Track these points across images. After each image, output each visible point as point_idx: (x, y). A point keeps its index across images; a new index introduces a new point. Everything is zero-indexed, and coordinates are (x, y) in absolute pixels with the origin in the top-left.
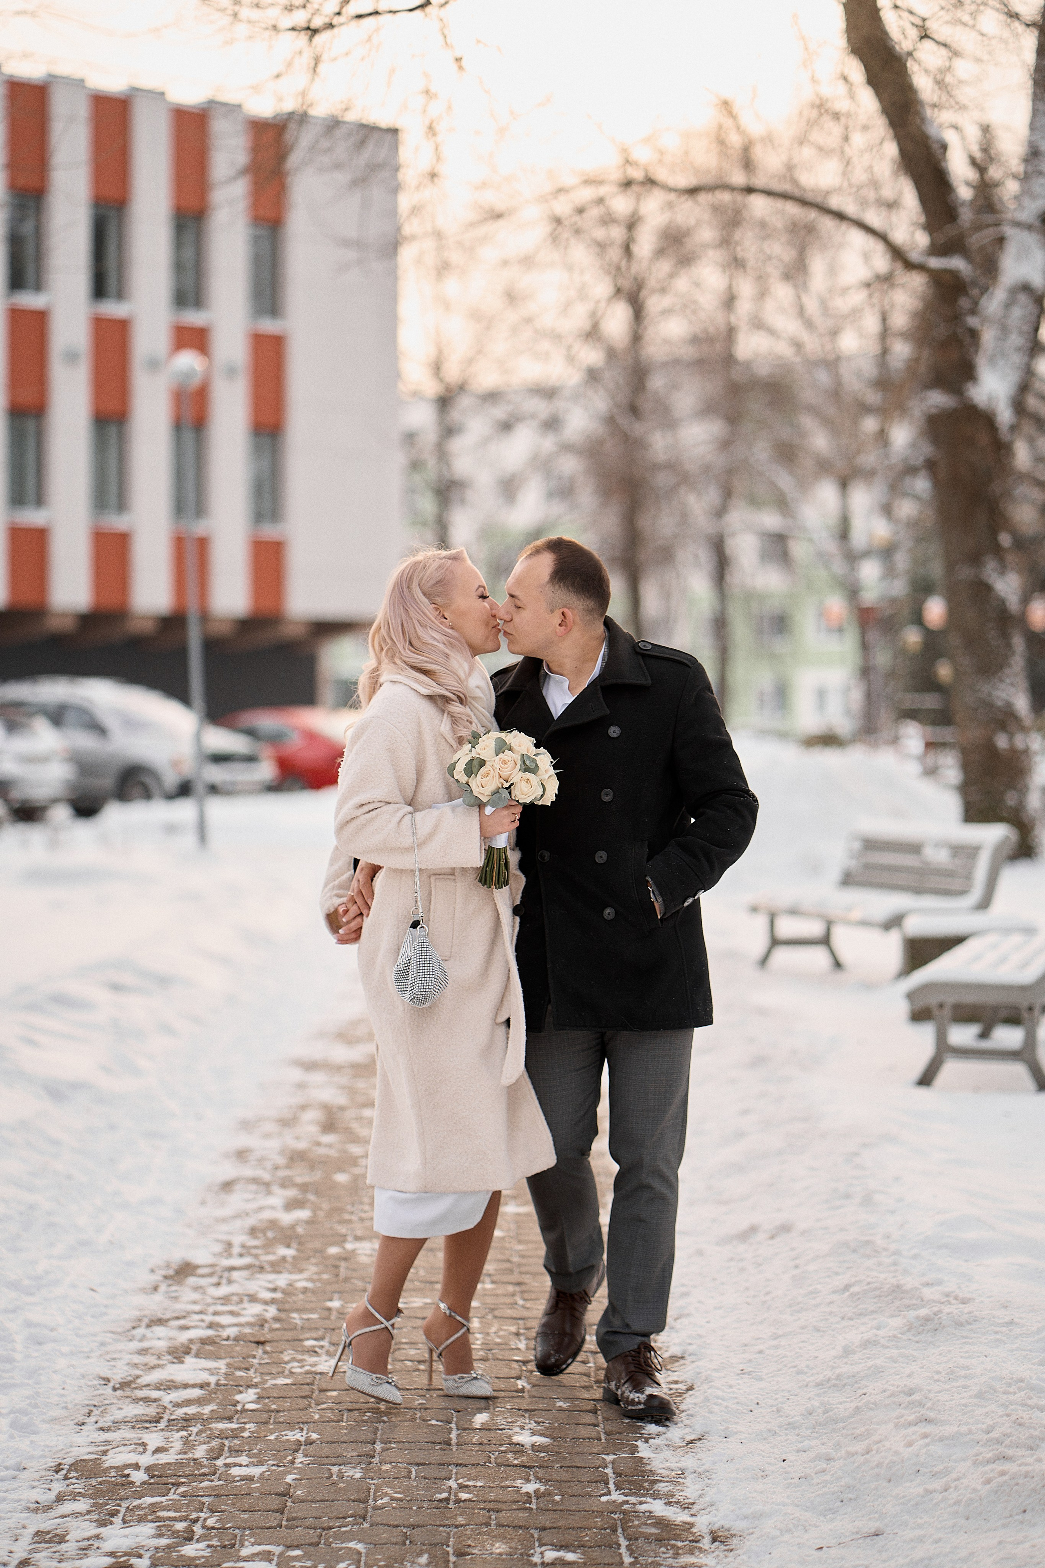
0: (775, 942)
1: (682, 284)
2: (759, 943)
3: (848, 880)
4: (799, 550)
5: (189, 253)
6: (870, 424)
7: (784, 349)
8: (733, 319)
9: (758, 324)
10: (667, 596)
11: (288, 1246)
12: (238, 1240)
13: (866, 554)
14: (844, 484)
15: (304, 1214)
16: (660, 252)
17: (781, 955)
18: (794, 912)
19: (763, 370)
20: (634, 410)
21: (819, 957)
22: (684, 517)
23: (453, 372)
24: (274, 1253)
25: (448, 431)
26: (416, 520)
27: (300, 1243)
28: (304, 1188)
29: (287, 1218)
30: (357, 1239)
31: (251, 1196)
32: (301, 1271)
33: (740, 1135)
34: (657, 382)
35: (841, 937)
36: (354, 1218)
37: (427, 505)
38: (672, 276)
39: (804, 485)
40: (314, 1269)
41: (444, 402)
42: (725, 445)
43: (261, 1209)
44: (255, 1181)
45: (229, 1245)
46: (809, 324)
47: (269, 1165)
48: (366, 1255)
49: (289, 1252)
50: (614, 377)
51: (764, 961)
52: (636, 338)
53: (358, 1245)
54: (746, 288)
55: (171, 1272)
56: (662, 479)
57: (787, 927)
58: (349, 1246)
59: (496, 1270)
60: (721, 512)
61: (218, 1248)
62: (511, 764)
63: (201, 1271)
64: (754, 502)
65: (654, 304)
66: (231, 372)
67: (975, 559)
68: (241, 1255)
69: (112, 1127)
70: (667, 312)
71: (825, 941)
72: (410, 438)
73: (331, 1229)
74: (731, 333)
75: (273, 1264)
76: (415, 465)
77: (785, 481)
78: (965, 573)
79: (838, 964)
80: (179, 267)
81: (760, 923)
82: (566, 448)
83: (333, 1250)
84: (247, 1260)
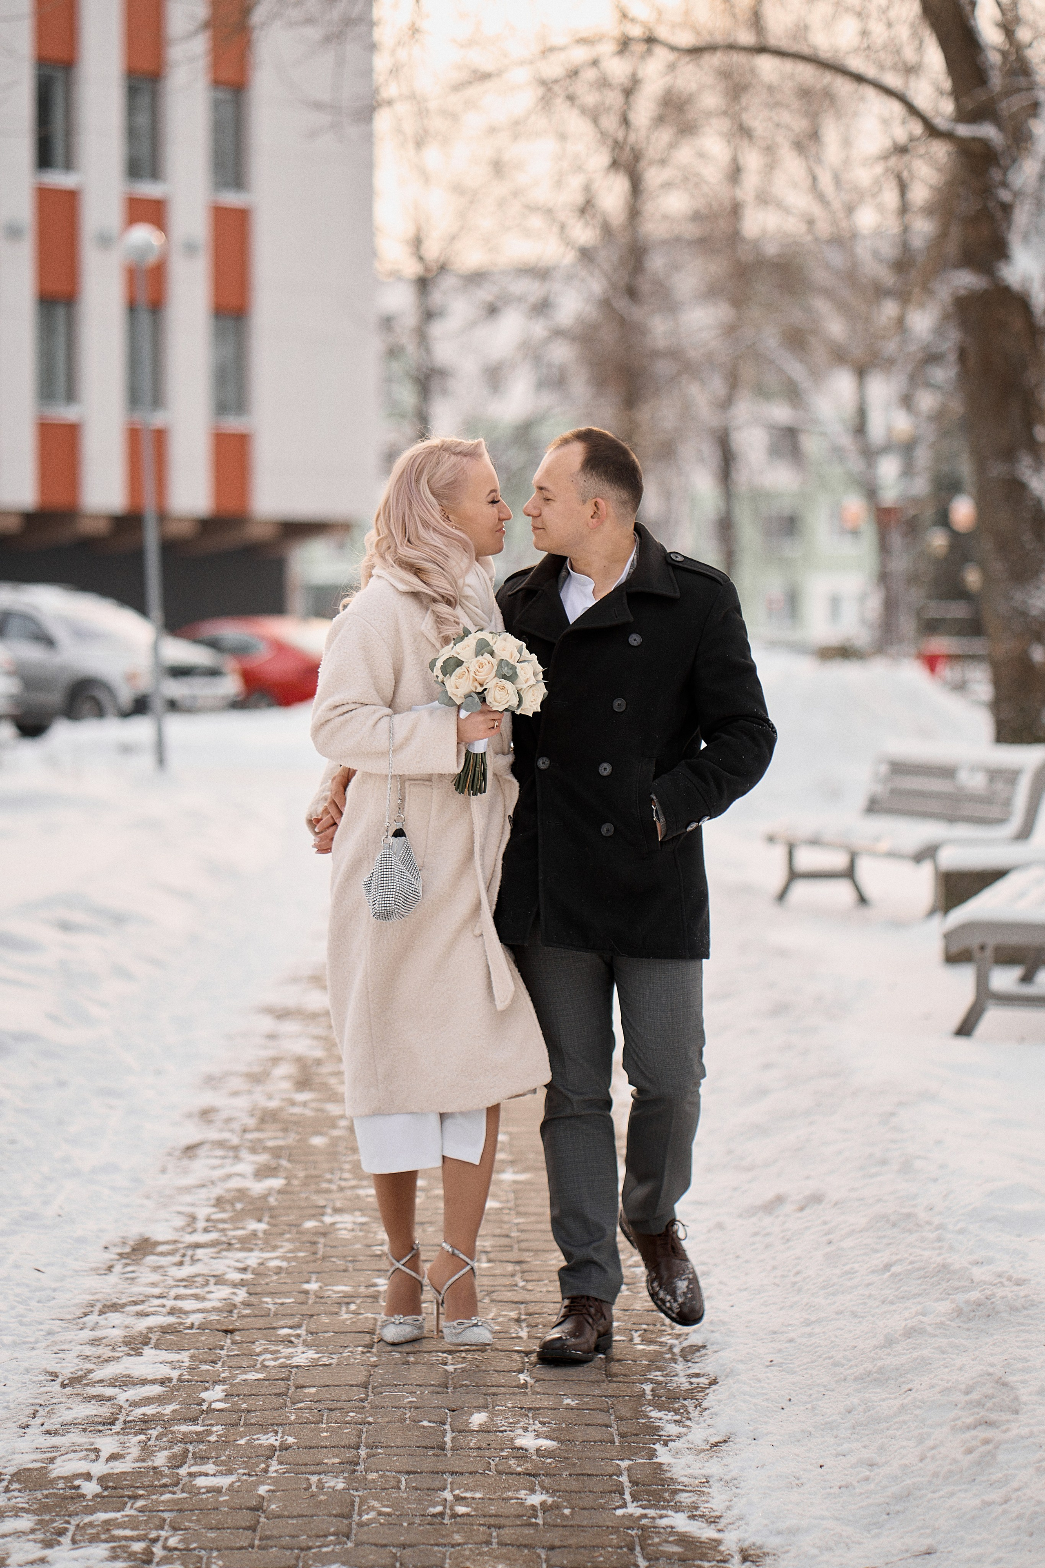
0: (794, 875)
1: (684, 154)
2: (777, 877)
3: (874, 807)
4: (811, 445)
5: (143, 120)
6: (890, 309)
7: (793, 226)
8: (740, 194)
9: (764, 199)
10: (667, 495)
11: (260, 1220)
12: (203, 1212)
13: (886, 449)
14: (861, 372)
15: (277, 1183)
16: (660, 120)
17: (801, 890)
18: (815, 842)
19: (771, 250)
20: (632, 293)
21: (842, 891)
22: (686, 410)
23: (433, 250)
24: (243, 1228)
25: (429, 315)
26: (395, 412)
27: (271, 1217)
28: (276, 1152)
29: (258, 1187)
30: (337, 1211)
31: (217, 1162)
32: (275, 1248)
33: (762, 1092)
34: (656, 263)
35: (866, 869)
36: (334, 1187)
37: (407, 396)
38: (672, 146)
39: (817, 375)
40: (288, 1246)
41: (423, 284)
42: (730, 330)
43: (229, 1176)
44: (220, 1144)
45: (193, 1218)
46: (821, 198)
47: (236, 1126)
48: (345, 1229)
49: (262, 1227)
50: (608, 257)
51: (782, 896)
52: (634, 213)
53: (337, 1218)
54: (752, 160)
55: (127, 1250)
56: (663, 368)
57: (807, 859)
58: (328, 1220)
59: (493, 1246)
60: (726, 404)
61: (180, 1222)
62: (487, 667)
63: (161, 1249)
64: (762, 392)
65: (653, 177)
66: (190, 249)
67: (1009, 455)
68: (206, 1230)
69: (62, 1084)
70: (667, 185)
71: (849, 873)
72: (387, 323)
73: (307, 1198)
74: (735, 210)
75: (243, 1240)
76: (393, 352)
77: (796, 369)
78: (997, 470)
79: (862, 900)
80: (132, 133)
81: (779, 853)
82: (558, 333)
83: (310, 1224)
84: (213, 1236)
